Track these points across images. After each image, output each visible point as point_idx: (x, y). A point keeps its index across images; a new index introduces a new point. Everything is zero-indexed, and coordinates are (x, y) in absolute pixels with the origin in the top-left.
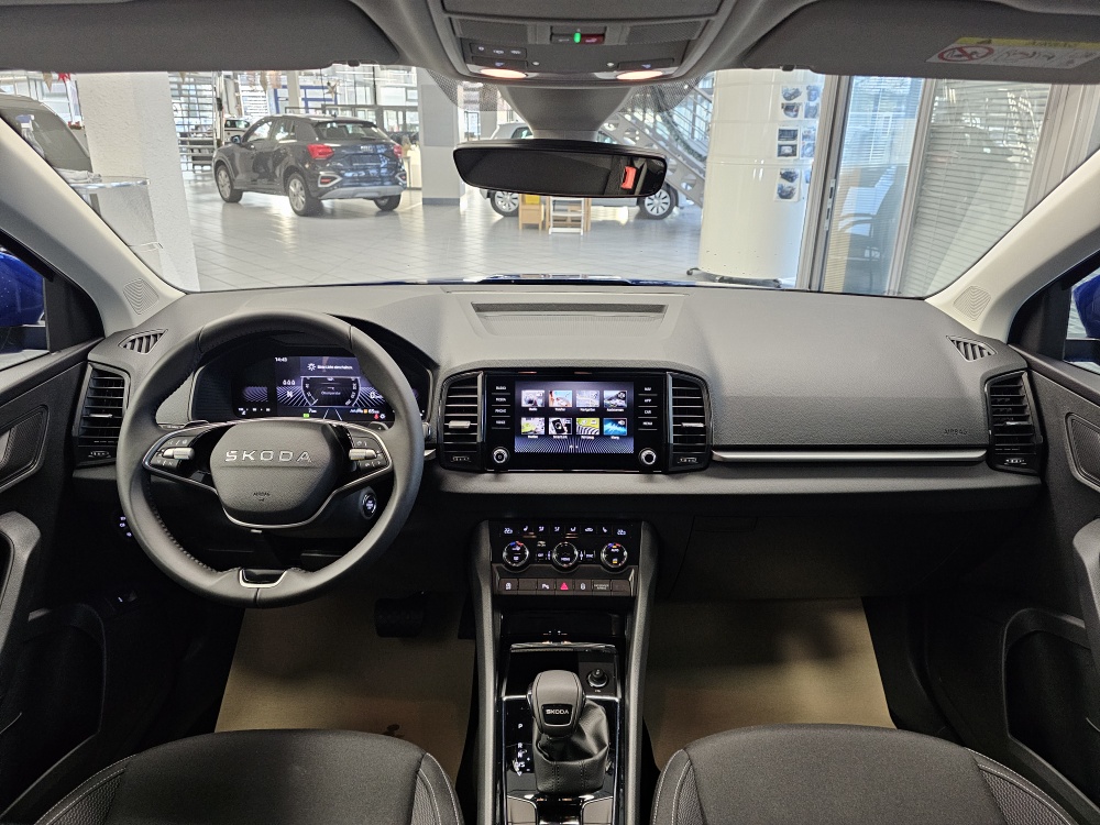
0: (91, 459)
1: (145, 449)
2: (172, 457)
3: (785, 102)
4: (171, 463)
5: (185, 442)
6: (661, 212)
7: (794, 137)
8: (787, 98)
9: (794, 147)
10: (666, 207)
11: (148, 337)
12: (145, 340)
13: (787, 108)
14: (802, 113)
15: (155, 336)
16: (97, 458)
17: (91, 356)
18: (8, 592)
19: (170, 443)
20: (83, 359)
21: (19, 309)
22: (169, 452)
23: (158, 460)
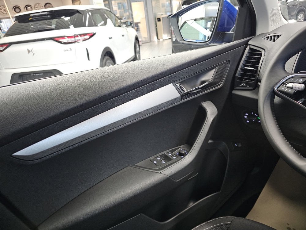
0: (241, 87)
1: (276, 81)
2: (292, 88)
4: (290, 91)
5: (301, 81)
11: (275, 36)
12: (273, 37)
15: (278, 36)
16: (243, 86)
17: (250, 42)
18: (203, 132)
19: (292, 80)
20: (246, 43)
21: (225, 26)
22: (290, 85)
23: (283, 88)
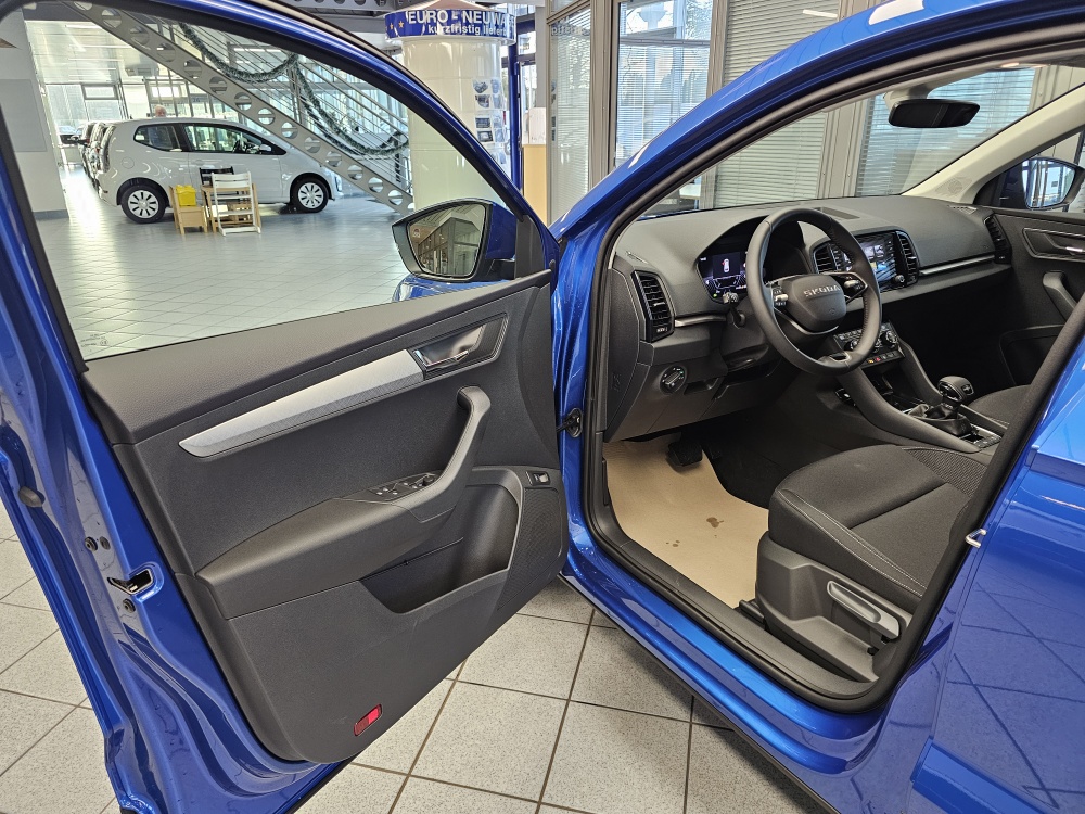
3: (478, 94)
6: (317, 205)
7: (488, 125)
8: (478, 91)
9: (489, 133)
10: (321, 200)
13: (481, 100)
14: (491, 104)
